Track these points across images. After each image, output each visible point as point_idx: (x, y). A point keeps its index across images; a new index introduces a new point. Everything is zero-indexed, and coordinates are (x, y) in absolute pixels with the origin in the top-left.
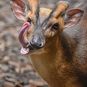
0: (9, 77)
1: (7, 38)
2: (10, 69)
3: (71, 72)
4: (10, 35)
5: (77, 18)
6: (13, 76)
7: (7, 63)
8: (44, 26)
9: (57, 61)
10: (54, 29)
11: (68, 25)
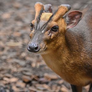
0: (26, 71)
1: (24, 37)
2: (27, 64)
3: (80, 66)
4: (27, 34)
5: (77, 19)
6: (30, 70)
7: (24, 59)
8: (43, 30)
9: (65, 58)
10: (53, 32)
11: (70, 26)
